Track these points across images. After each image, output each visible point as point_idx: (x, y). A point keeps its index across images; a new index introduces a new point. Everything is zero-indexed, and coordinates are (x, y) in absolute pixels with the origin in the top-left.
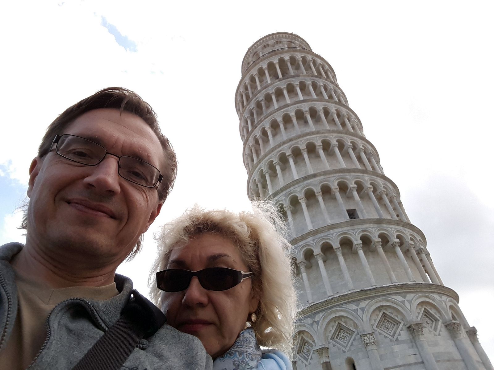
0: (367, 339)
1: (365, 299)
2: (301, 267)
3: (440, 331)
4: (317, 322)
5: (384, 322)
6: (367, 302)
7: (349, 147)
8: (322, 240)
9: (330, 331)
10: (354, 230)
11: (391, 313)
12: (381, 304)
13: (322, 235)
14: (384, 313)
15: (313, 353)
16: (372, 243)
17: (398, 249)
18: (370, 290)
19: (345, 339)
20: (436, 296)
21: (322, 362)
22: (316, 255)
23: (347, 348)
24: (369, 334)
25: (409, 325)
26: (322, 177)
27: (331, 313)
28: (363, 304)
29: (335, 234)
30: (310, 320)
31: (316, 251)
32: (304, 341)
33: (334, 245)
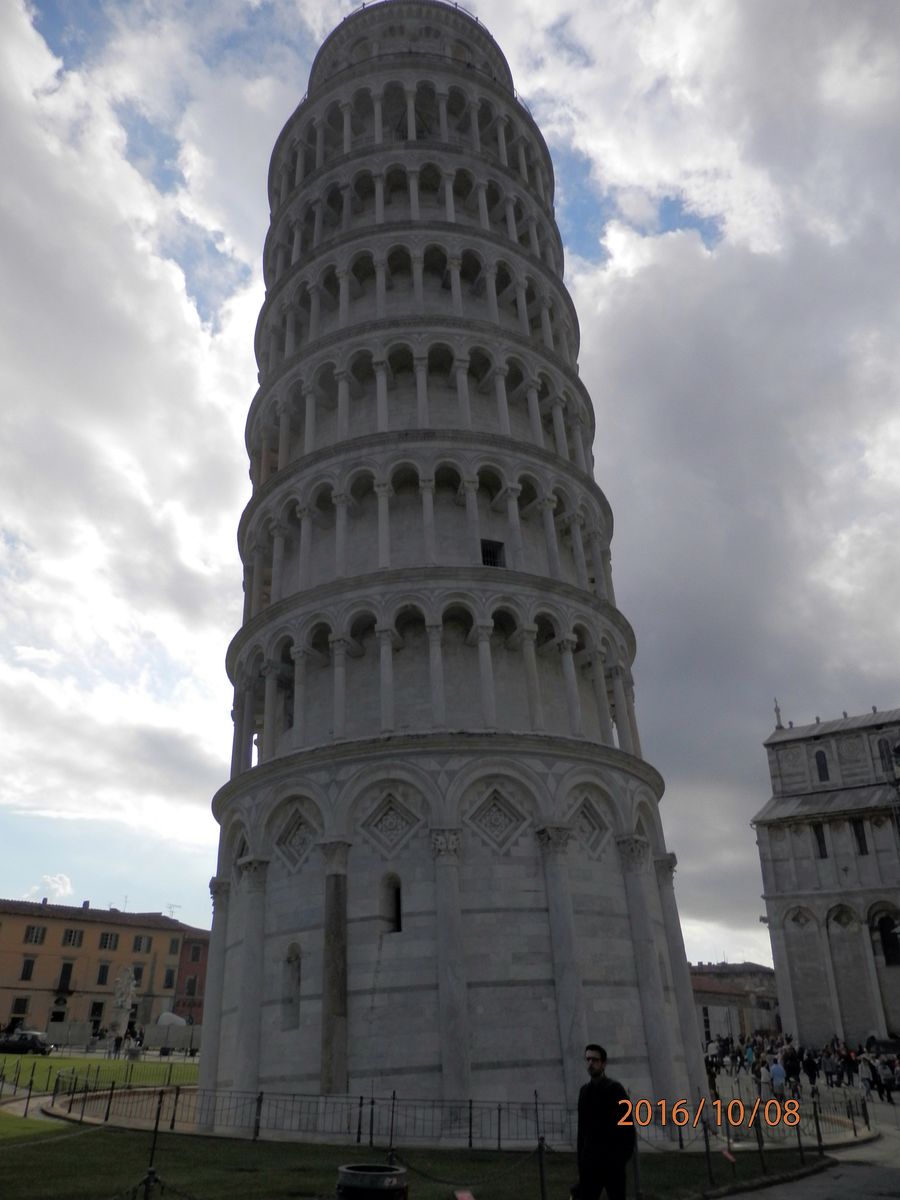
0: (444, 841)
1: (462, 753)
2: (336, 652)
3: (604, 851)
4: (340, 785)
5: (490, 810)
6: (465, 760)
7: (531, 387)
9: (366, 808)
10: (484, 591)
11: (511, 794)
12: (495, 770)
13: (408, 586)
14: (495, 791)
15: (314, 850)
16: (516, 633)
17: (569, 658)
18: (481, 735)
19: (395, 832)
20: (616, 776)
21: (328, 873)
22: (381, 632)
23: (394, 853)
24: (451, 830)
25: (541, 827)
26: (447, 444)
27: (379, 769)
28: (455, 764)
29: (437, 593)
30: (323, 777)
31: (382, 621)
32: (299, 820)
33: (431, 617)
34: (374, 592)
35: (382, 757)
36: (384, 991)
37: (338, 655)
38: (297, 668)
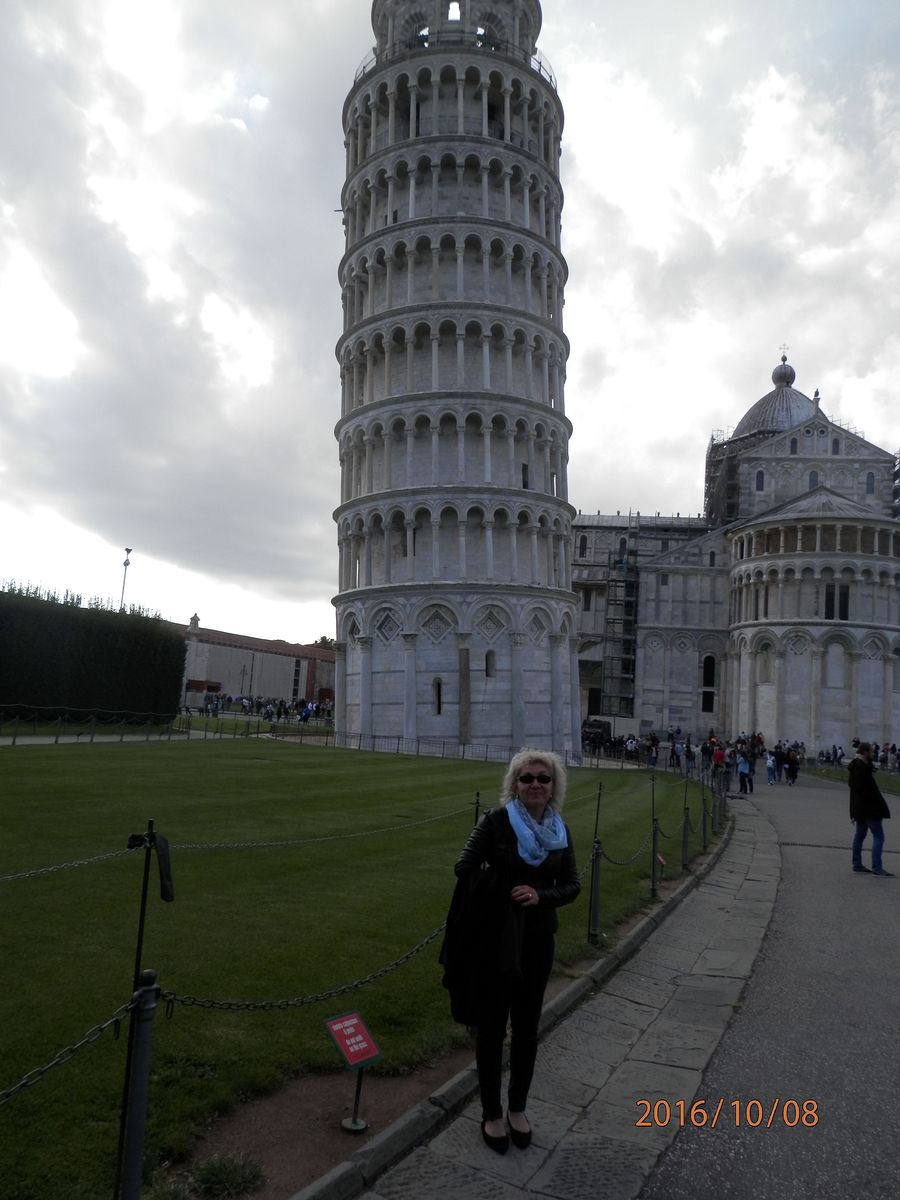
0: (519, 639)
1: (527, 596)
4: (469, 604)
5: (532, 624)
8: (500, 504)
9: (479, 617)
11: (542, 617)
12: (538, 605)
13: (503, 498)
14: (536, 615)
15: (449, 635)
16: (547, 530)
18: (535, 588)
19: (491, 630)
22: (486, 519)
23: (493, 640)
25: (551, 634)
27: (488, 599)
28: (524, 601)
30: (459, 598)
31: (489, 516)
32: (437, 616)
33: (513, 518)
34: (485, 497)
35: (490, 593)
36: (488, 703)
37: (462, 530)
38: (435, 531)
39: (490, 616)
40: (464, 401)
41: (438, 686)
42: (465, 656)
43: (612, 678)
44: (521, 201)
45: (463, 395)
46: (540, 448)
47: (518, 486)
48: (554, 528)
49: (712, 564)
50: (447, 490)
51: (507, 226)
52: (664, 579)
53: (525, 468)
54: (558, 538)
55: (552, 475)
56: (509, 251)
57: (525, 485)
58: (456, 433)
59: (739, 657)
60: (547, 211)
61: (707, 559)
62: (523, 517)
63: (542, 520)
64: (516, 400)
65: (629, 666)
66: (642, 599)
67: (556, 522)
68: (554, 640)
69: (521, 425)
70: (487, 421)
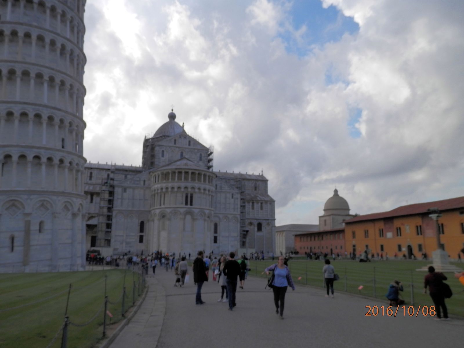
0: (57, 215)
4: (31, 199)
5: (64, 208)
6: (62, 198)
8: (50, 155)
9: (36, 206)
11: (69, 205)
12: (67, 200)
14: (66, 205)
21: (24, 220)
23: (43, 216)
25: (73, 213)
27: (42, 197)
30: (26, 197)
31: (44, 160)
32: (13, 205)
33: (56, 161)
34: (42, 151)
35: (43, 195)
36: (39, 245)
37: (29, 165)
38: (15, 165)
39: (42, 205)
40: (33, 107)
41: (13, 239)
42: (28, 224)
43: (101, 231)
44: (66, 26)
45: (32, 104)
46: (71, 132)
47: (59, 146)
48: (76, 167)
49: (144, 184)
50: (22, 147)
51: (58, 34)
52: (125, 190)
53: (63, 140)
54: (78, 171)
55: (76, 144)
56: (59, 45)
57: (63, 147)
58: (28, 121)
59: (153, 221)
60: (78, 33)
61: (142, 183)
62: (61, 161)
63: (70, 163)
64: (60, 110)
65: (109, 226)
66: (115, 198)
67: (77, 164)
68: (74, 215)
69: (62, 121)
70: (45, 117)
